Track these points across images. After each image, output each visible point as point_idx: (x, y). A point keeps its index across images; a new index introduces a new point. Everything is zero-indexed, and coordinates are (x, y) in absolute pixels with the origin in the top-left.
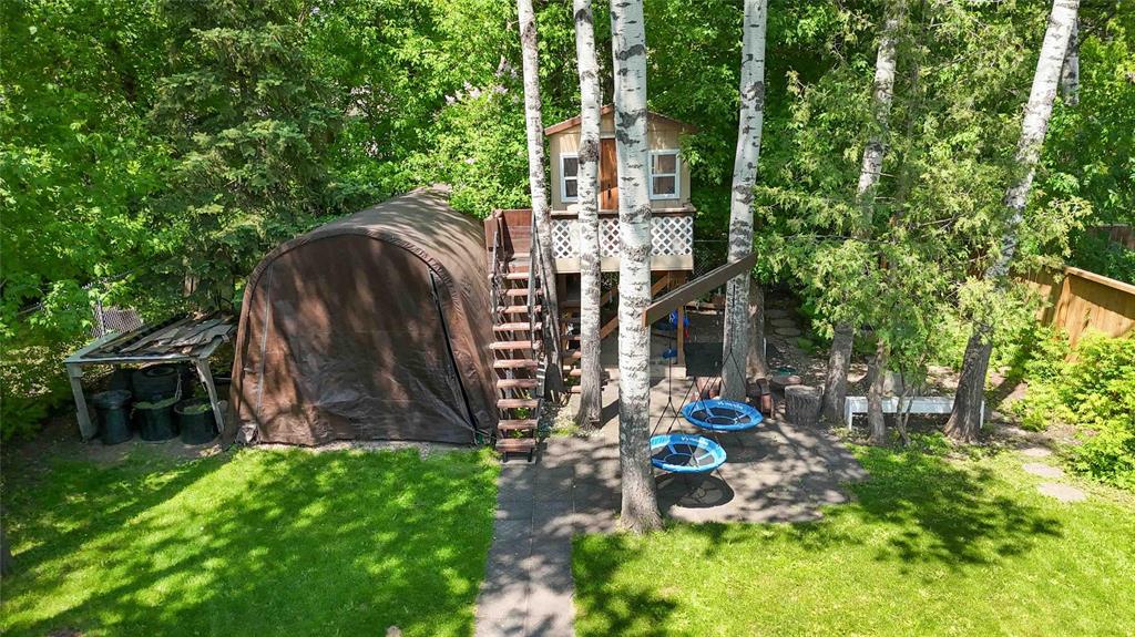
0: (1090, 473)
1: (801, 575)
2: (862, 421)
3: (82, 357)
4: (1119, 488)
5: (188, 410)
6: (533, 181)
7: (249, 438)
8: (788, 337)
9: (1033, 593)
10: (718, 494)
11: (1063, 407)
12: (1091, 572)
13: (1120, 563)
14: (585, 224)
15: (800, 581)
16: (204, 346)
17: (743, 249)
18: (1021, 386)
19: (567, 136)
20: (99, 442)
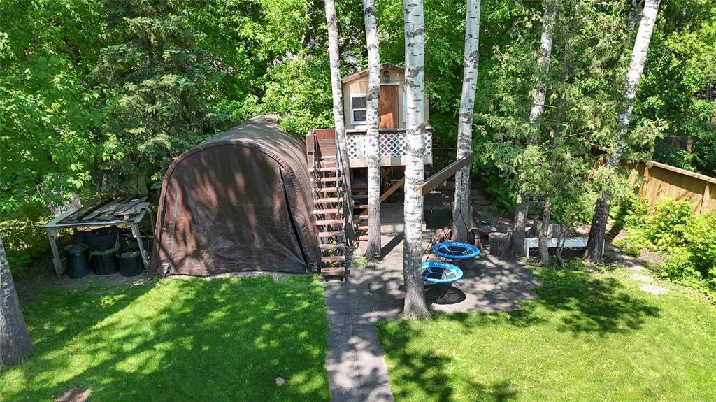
0: (668, 279)
1: (515, 340)
2: (535, 253)
3: (57, 224)
4: (686, 286)
5: (124, 255)
6: (335, 111)
7: (165, 272)
8: (482, 205)
9: (647, 344)
10: (456, 297)
11: (648, 242)
12: (676, 332)
13: (692, 327)
14: (371, 137)
15: (514, 343)
16: (136, 215)
17: (466, 151)
18: (622, 231)
19: (354, 84)
20: (68, 277)
